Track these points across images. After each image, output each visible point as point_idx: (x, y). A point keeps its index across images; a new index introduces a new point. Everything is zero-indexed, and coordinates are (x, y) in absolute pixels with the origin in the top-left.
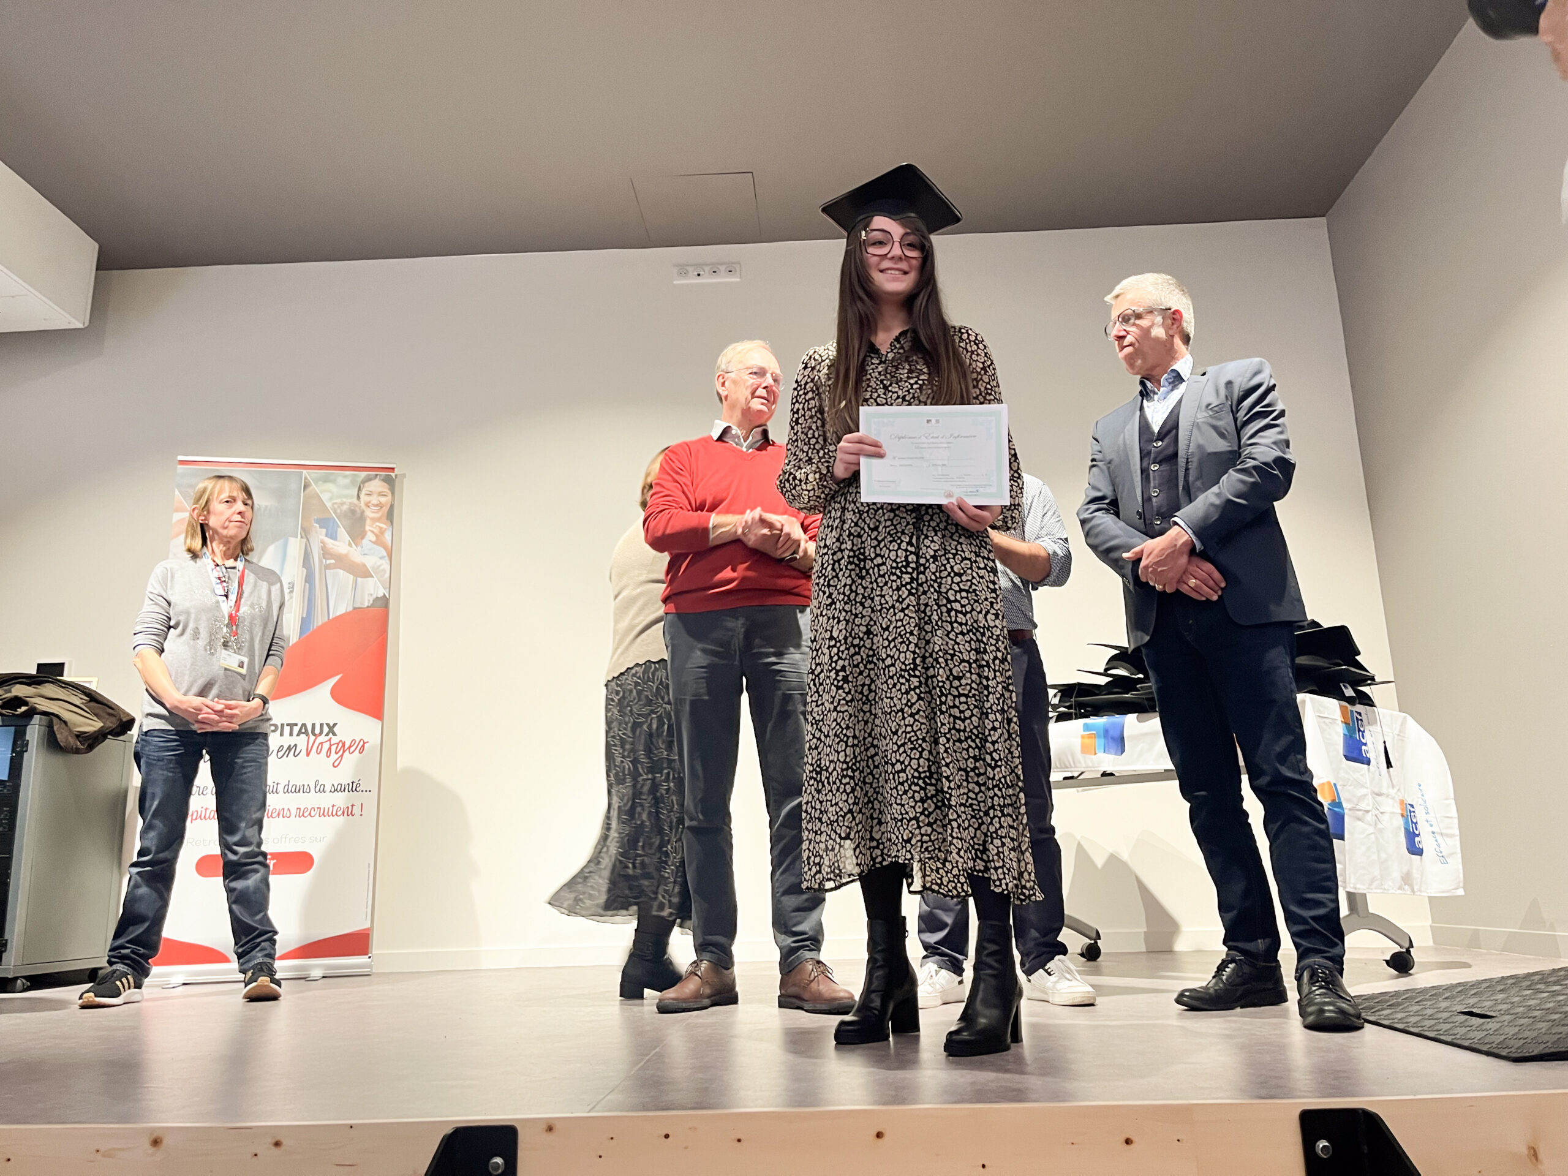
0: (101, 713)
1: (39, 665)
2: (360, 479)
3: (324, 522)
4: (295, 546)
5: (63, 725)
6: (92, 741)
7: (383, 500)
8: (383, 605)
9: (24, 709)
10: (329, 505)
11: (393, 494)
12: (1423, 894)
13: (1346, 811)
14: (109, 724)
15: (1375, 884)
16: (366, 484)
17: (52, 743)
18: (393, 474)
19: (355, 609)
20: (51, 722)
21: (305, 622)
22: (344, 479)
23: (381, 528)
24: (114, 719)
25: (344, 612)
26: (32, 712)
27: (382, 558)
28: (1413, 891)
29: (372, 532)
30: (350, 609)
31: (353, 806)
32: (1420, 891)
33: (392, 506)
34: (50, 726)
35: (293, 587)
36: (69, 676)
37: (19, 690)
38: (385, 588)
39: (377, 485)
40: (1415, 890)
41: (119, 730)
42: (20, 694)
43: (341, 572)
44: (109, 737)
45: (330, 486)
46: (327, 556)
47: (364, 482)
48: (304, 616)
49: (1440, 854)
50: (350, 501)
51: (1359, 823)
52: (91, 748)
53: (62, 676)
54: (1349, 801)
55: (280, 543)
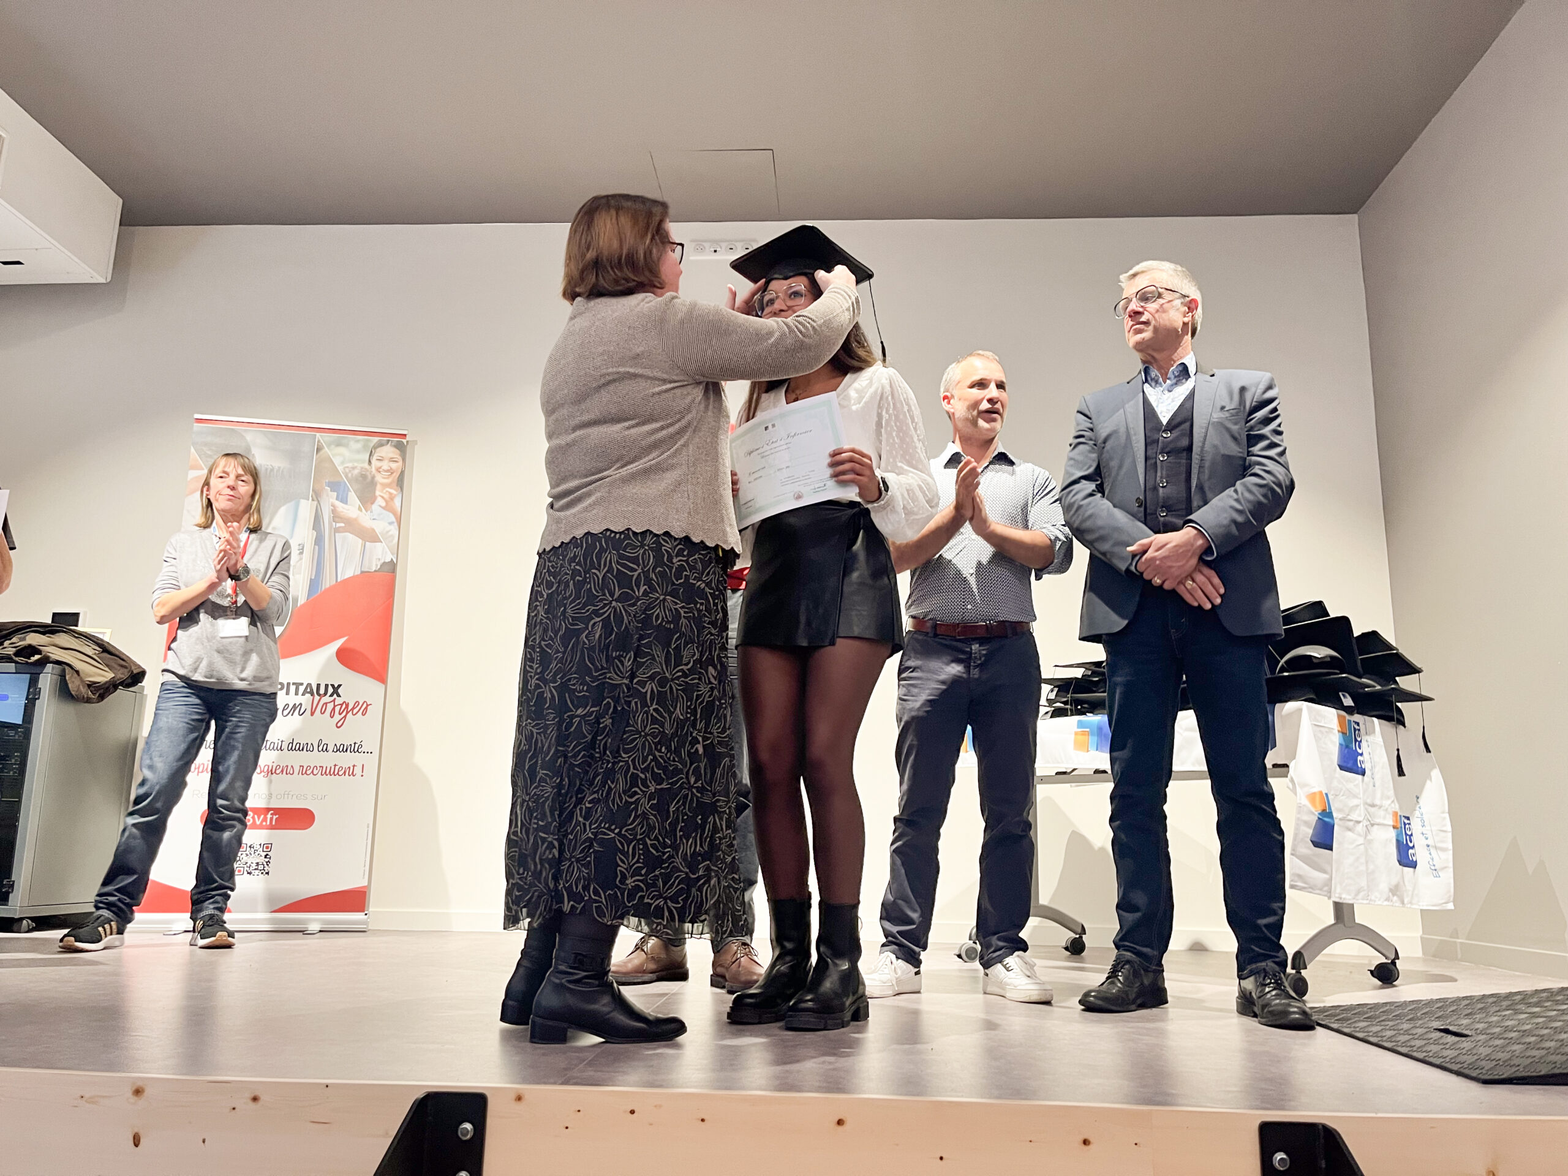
0: (113, 665)
1: (54, 614)
2: (372, 445)
3: (335, 486)
4: (306, 508)
5: (76, 675)
6: (103, 691)
7: (394, 465)
8: (390, 569)
9: (37, 657)
10: (340, 468)
11: (404, 460)
12: (1414, 906)
13: (1336, 821)
14: (120, 676)
15: (1362, 894)
16: (378, 450)
17: (64, 691)
18: (404, 441)
19: (362, 572)
20: (64, 670)
21: (314, 584)
22: (356, 443)
23: (390, 494)
24: (126, 670)
25: (351, 575)
26: (45, 661)
27: (391, 523)
28: (1403, 903)
29: (382, 497)
30: (358, 572)
31: (354, 766)
32: (1411, 903)
33: (402, 473)
34: (63, 676)
35: (303, 549)
36: (84, 626)
37: (33, 639)
38: (393, 554)
39: (388, 451)
40: (1406, 901)
41: (130, 681)
42: (34, 643)
43: (350, 536)
44: (120, 687)
45: (342, 450)
46: (337, 519)
47: (375, 447)
48: (313, 578)
49: (1433, 868)
50: (362, 465)
51: (1349, 833)
52: (102, 697)
53: (77, 626)
54: (1340, 810)
55: (291, 504)
